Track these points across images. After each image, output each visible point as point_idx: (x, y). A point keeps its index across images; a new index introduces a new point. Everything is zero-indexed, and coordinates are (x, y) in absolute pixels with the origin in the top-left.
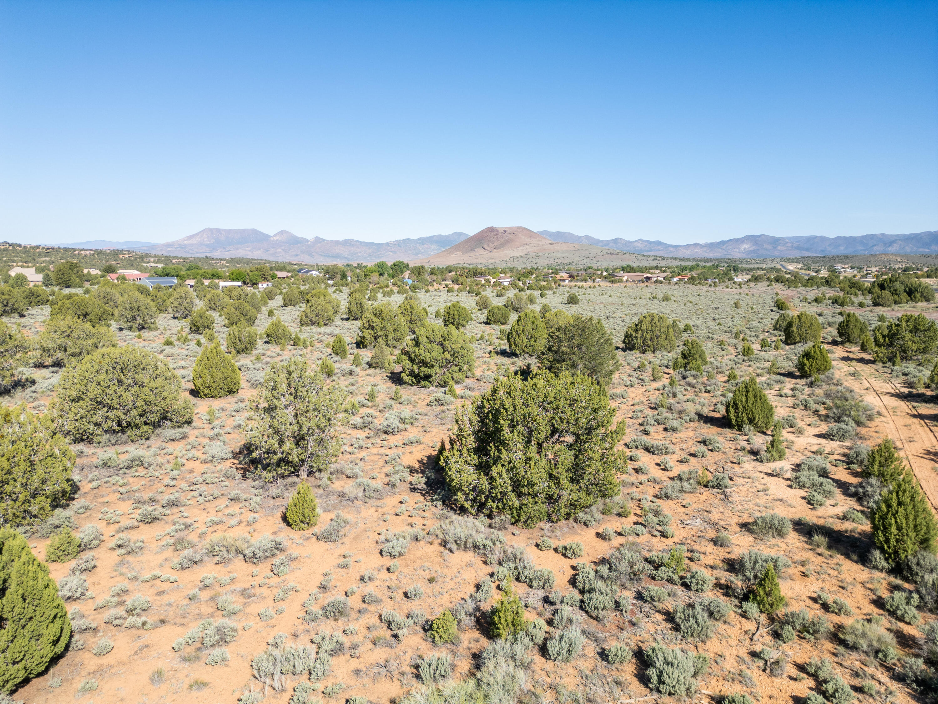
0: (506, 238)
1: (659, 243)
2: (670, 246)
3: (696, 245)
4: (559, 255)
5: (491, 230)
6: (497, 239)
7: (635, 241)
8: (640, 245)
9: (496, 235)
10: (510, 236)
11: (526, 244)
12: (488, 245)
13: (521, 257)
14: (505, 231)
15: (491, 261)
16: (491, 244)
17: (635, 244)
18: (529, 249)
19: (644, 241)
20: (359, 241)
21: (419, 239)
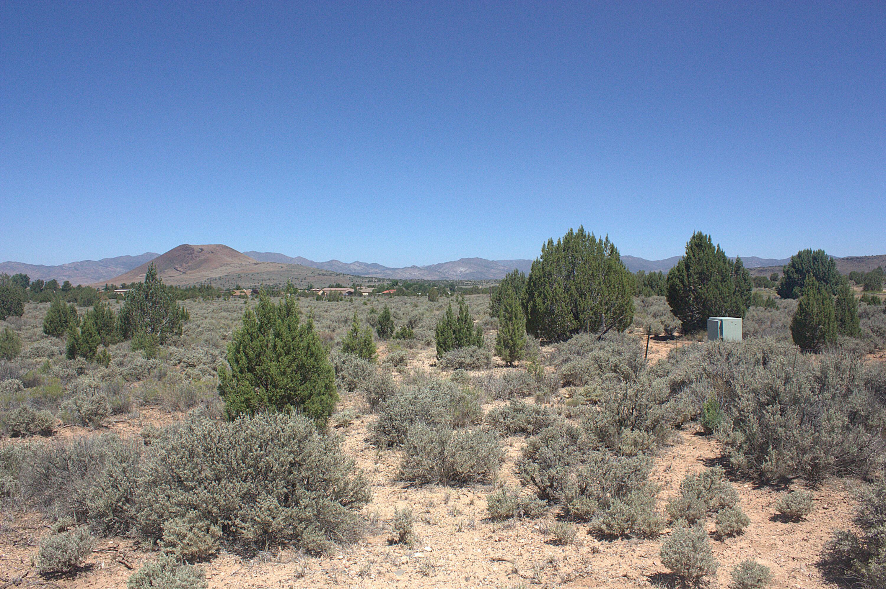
0: (203, 258)
1: (376, 266)
2: (387, 268)
3: (413, 267)
4: (265, 277)
5: (185, 248)
6: (193, 259)
7: (351, 264)
8: (357, 269)
9: (191, 253)
10: (208, 255)
11: (227, 265)
12: (181, 265)
13: (220, 278)
14: (202, 250)
15: (184, 283)
16: (184, 264)
17: (352, 266)
18: (230, 270)
19: (362, 263)
20: (23, 264)
21: (101, 261)
